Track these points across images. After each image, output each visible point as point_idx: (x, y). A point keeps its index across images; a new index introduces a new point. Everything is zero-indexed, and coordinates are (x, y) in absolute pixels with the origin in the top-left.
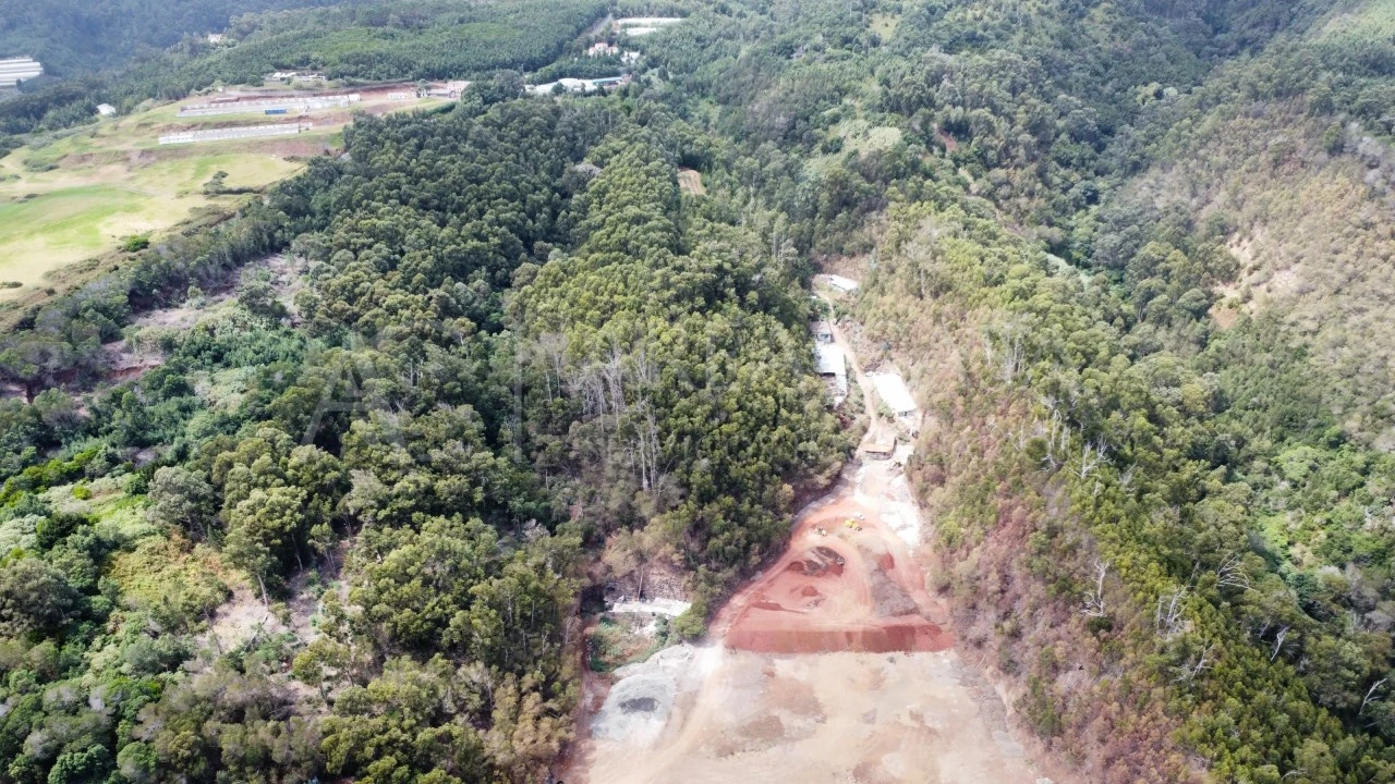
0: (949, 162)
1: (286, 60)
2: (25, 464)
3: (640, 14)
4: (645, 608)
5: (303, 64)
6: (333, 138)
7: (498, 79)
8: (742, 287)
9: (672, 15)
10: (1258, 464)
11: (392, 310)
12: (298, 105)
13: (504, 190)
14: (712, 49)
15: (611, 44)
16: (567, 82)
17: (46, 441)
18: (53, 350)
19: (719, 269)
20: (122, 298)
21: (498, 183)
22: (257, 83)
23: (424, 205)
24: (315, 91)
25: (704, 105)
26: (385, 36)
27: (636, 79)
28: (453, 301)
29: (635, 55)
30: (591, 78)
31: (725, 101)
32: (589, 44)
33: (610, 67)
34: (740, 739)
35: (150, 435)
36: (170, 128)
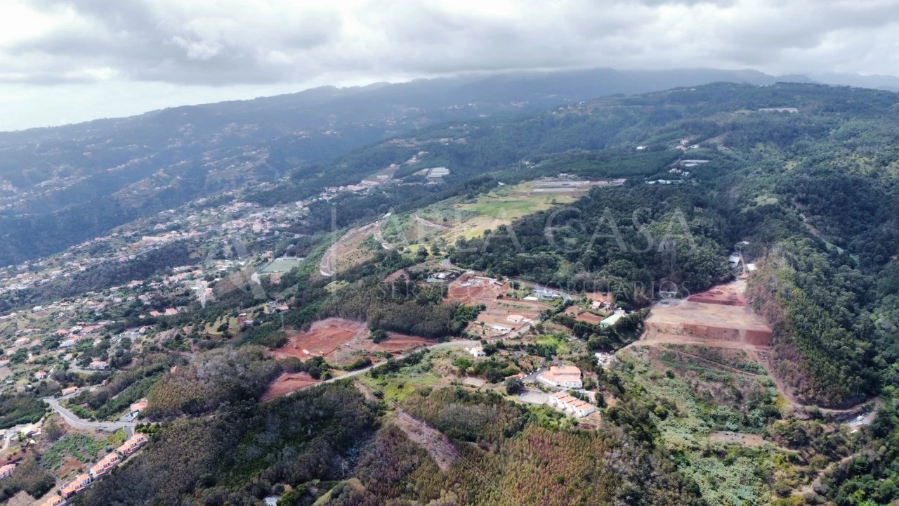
0: (796, 211)
1: (564, 170)
3: (692, 158)
4: (668, 293)
5: (569, 171)
6: (585, 193)
7: (635, 179)
8: (706, 232)
9: (705, 159)
10: (877, 301)
12: (572, 183)
14: (719, 172)
15: (678, 169)
16: (660, 181)
19: (700, 226)
22: (556, 176)
23: (616, 209)
24: (575, 180)
25: (712, 192)
26: (595, 163)
27: (686, 181)
29: (687, 173)
30: (669, 180)
31: (720, 190)
32: (670, 169)
33: (677, 176)
36: (535, 187)
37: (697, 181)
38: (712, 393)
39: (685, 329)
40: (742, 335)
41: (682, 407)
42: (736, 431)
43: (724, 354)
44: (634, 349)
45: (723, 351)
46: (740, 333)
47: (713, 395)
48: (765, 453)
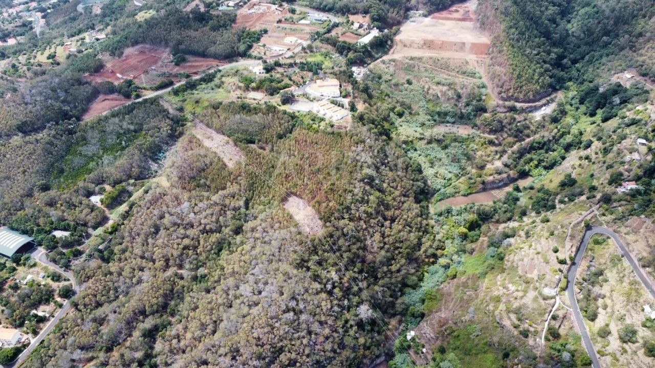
4: (417, 12)
34: (429, 26)
38: (439, 95)
39: (425, 44)
40: (468, 46)
41: (415, 108)
42: (453, 123)
43: (452, 63)
44: (384, 62)
45: (451, 61)
46: (466, 45)
47: (440, 97)
48: (471, 139)
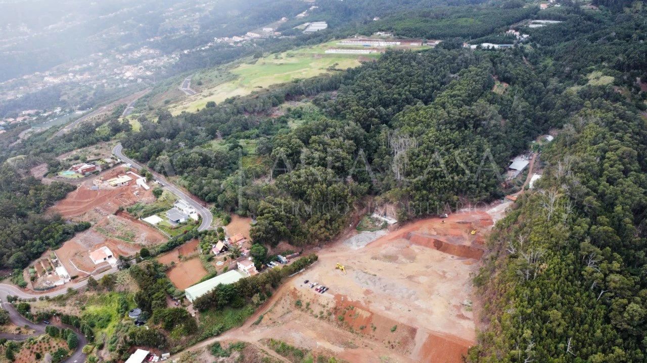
1: (383, 28)
2: (237, 131)
3: (544, 18)
4: (383, 219)
11: (353, 111)
12: (377, 44)
13: (418, 80)
15: (518, 30)
17: (245, 127)
18: (258, 105)
20: (283, 95)
21: (417, 77)
22: (369, 35)
24: (386, 39)
25: (548, 60)
26: (424, 21)
27: (519, 45)
28: (377, 113)
29: (526, 36)
30: (498, 44)
32: (508, 30)
33: (509, 40)
34: (382, 257)
35: (271, 132)
37: (534, 46)
40: (421, 339)
44: (215, 349)
46: (417, 337)
